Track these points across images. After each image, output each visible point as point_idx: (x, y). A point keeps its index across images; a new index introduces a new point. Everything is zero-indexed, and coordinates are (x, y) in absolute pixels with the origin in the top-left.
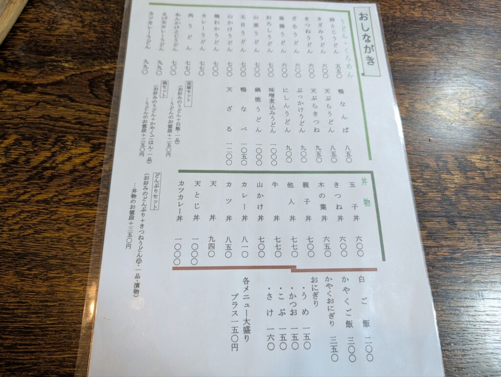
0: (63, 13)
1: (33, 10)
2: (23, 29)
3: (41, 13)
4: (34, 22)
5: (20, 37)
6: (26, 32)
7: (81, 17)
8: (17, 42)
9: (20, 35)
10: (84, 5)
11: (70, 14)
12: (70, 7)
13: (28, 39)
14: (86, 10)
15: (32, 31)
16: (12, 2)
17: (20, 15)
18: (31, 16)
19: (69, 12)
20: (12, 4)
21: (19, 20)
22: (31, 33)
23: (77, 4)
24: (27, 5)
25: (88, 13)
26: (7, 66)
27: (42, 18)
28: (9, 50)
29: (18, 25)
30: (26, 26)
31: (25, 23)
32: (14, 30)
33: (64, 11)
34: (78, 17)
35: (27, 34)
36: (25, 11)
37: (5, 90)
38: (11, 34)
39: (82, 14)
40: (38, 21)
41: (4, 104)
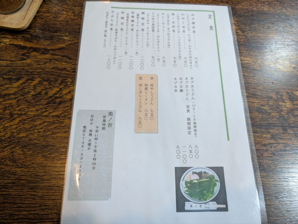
0: (62, 7)
1: (46, 6)
2: (40, 17)
3: (50, 7)
4: (47, 13)
5: (39, 22)
6: (42, 19)
7: (73, 10)
8: (37, 25)
9: (39, 21)
10: (75, 3)
11: (66, 8)
12: (66, 4)
13: (43, 23)
14: (75, 6)
15: (46, 18)
16: (34, 2)
17: (39, 9)
18: (45, 10)
19: (66, 7)
20: (34, 3)
21: (38, 12)
22: (45, 19)
23: (70, 3)
24: (42, 3)
25: (77, 8)
26: (32, 39)
27: (51, 11)
28: (33, 29)
29: (38, 15)
30: (42, 15)
31: (41, 13)
32: (35, 18)
33: (63, 7)
34: (71, 10)
35: (43, 20)
36: (41, 6)
37: (32, 52)
38: (34, 20)
39: (74, 8)
40: (48, 12)
41: (32, 60)
